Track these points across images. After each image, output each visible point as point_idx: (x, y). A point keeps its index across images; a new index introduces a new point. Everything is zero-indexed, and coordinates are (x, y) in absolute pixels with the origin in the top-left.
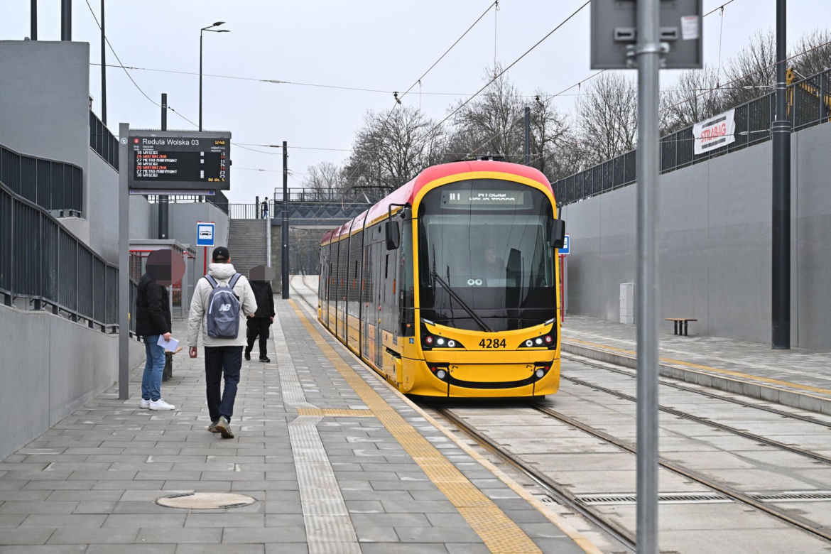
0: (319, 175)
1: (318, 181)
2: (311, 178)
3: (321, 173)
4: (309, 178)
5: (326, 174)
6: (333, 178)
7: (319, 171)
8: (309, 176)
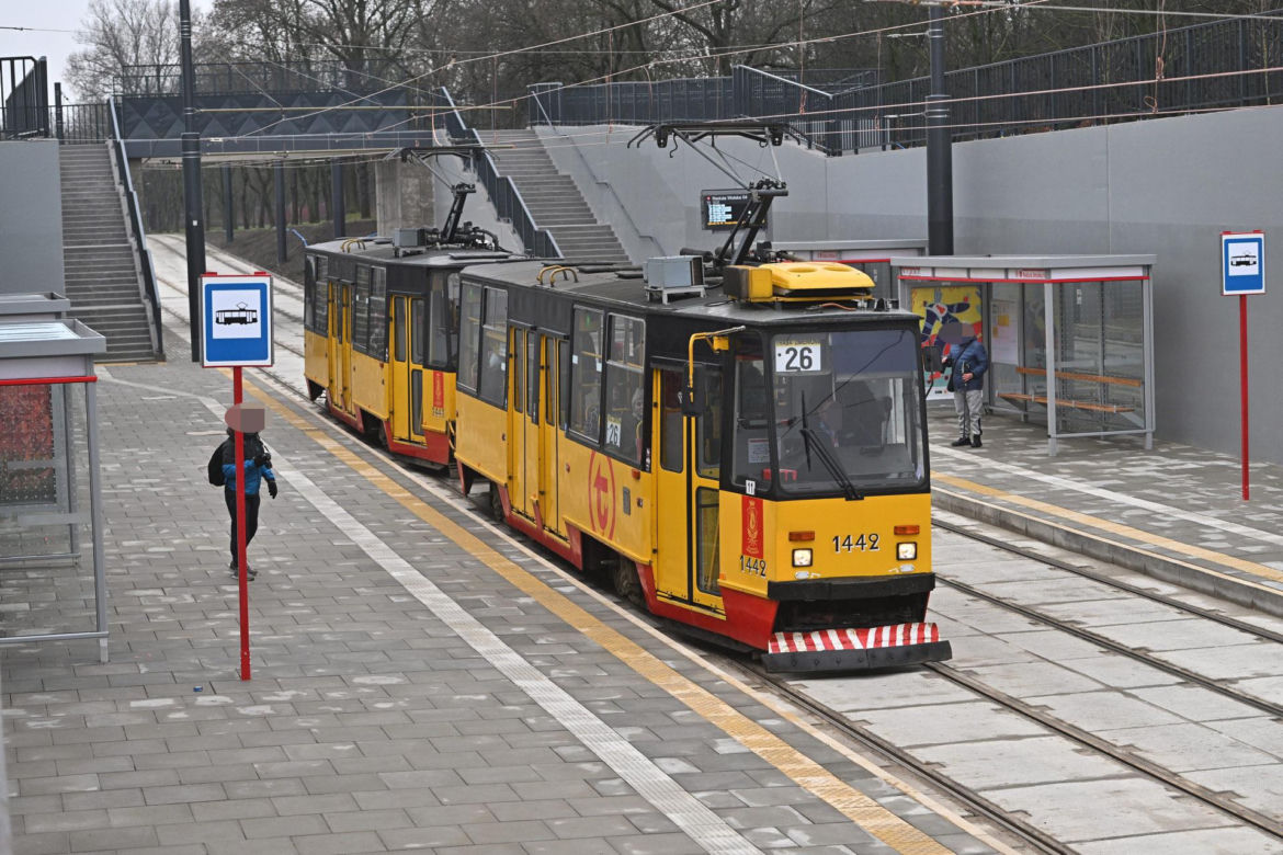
0: (114, 16)
1: (111, 29)
2: (96, 23)
3: (116, 12)
4: (91, 22)
5: (127, 14)
6: (143, 22)
7: (112, 7)
8: (91, 19)
